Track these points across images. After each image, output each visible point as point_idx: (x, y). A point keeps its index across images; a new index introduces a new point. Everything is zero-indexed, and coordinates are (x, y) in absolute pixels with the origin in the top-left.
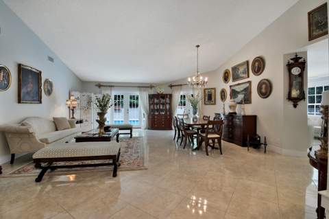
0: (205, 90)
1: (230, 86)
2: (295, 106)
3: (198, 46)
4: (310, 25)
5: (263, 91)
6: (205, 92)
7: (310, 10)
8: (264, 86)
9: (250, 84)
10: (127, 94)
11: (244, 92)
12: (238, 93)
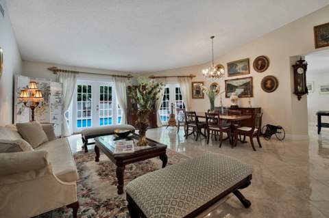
0: (193, 83)
1: (226, 81)
2: (299, 99)
3: (213, 37)
4: (316, 36)
5: (269, 85)
6: (193, 85)
7: (316, 25)
8: (269, 82)
9: (252, 80)
10: (96, 84)
11: (243, 87)
12: (236, 87)
